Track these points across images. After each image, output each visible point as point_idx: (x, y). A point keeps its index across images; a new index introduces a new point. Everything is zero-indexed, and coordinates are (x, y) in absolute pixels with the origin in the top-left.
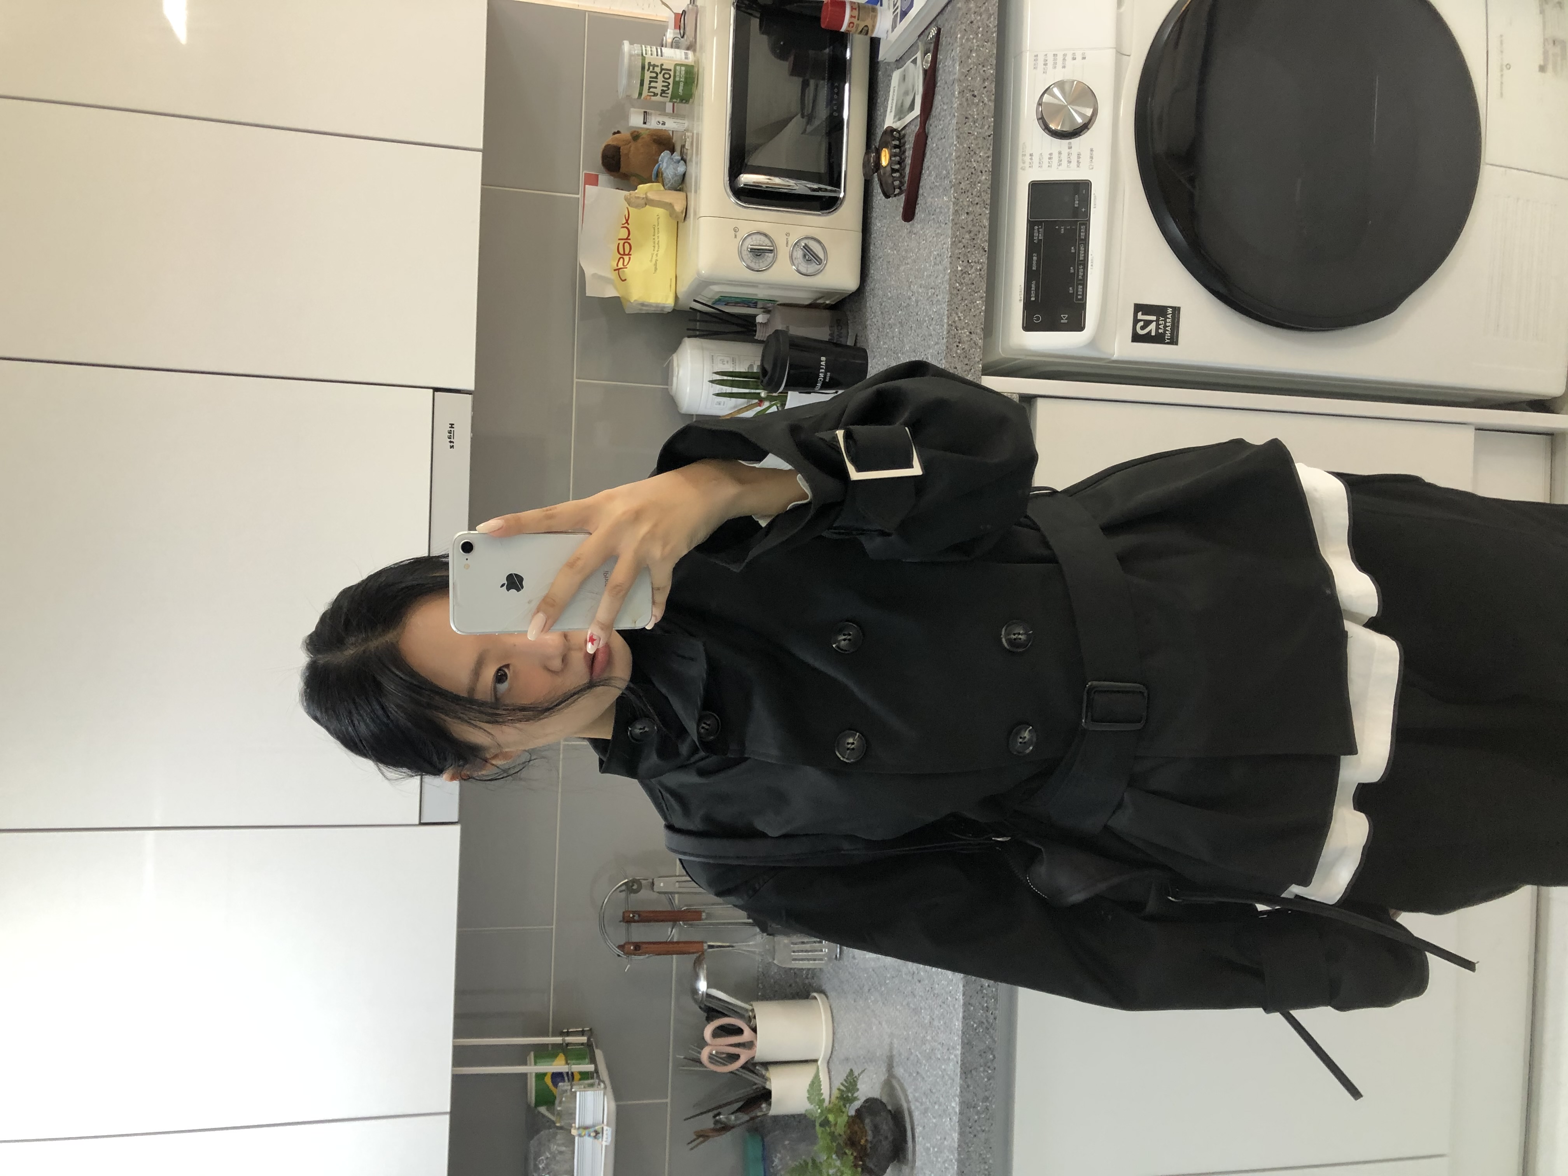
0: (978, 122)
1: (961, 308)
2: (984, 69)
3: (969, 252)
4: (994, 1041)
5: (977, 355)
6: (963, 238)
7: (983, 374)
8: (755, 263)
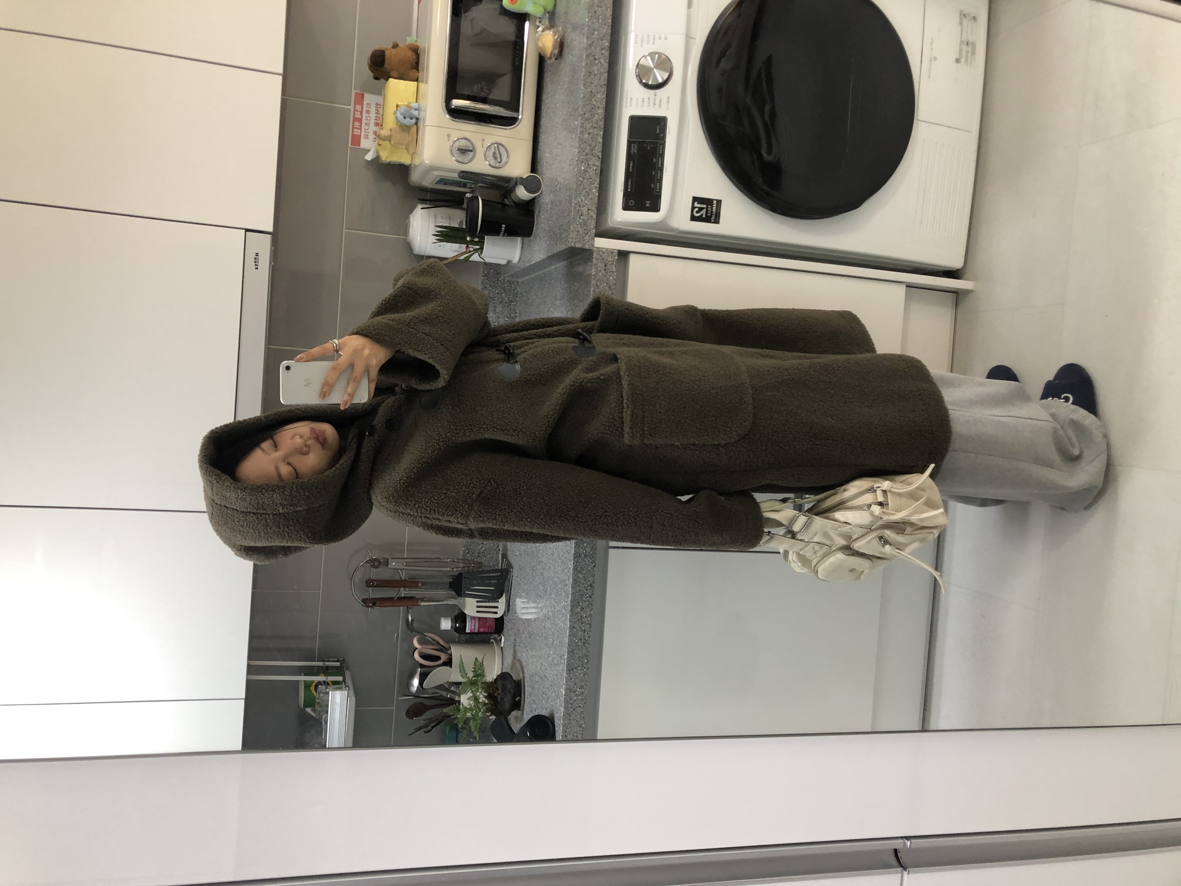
0: (598, 75)
1: (583, 193)
2: (603, 42)
3: (589, 158)
4: (589, 652)
5: (593, 224)
6: (585, 149)
7: (596, 236)
8: (461, 157)
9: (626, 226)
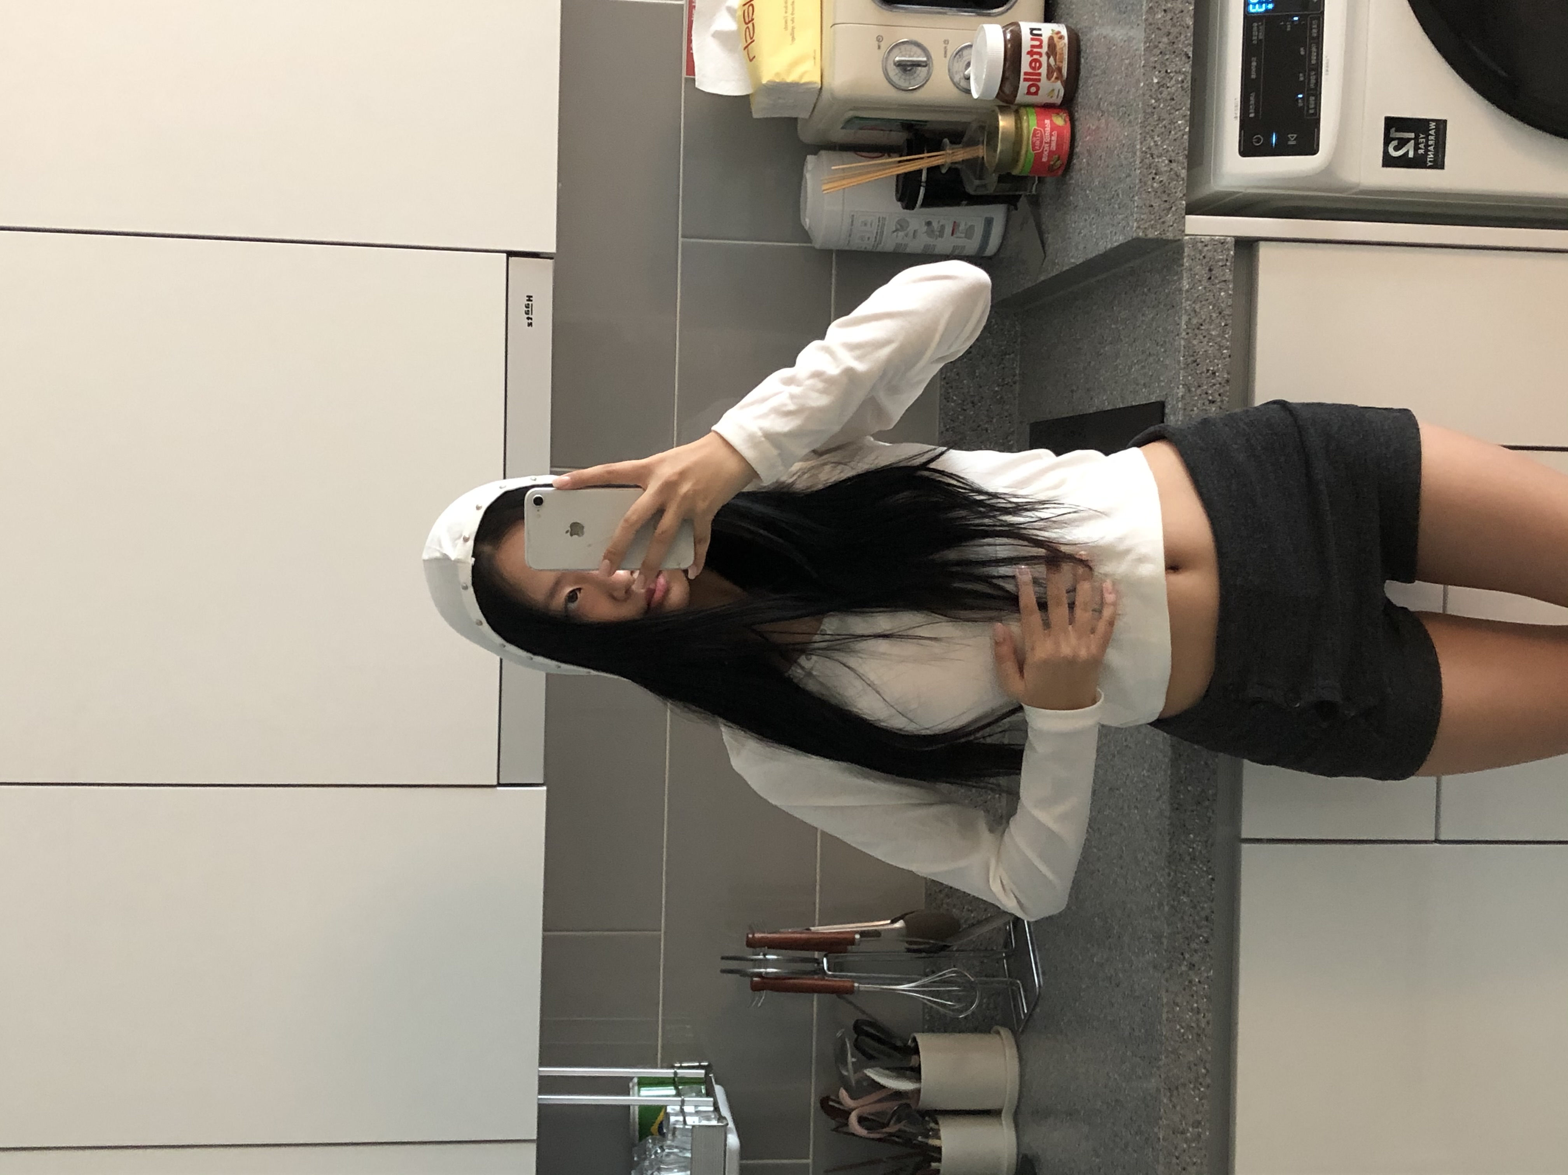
1: (1158, 130)
3: (1167, 59)
5: (1179, 190)
6: (1160, 42)
7: (1187, 213)
8: (905, 79)
9: (1248, 187)
